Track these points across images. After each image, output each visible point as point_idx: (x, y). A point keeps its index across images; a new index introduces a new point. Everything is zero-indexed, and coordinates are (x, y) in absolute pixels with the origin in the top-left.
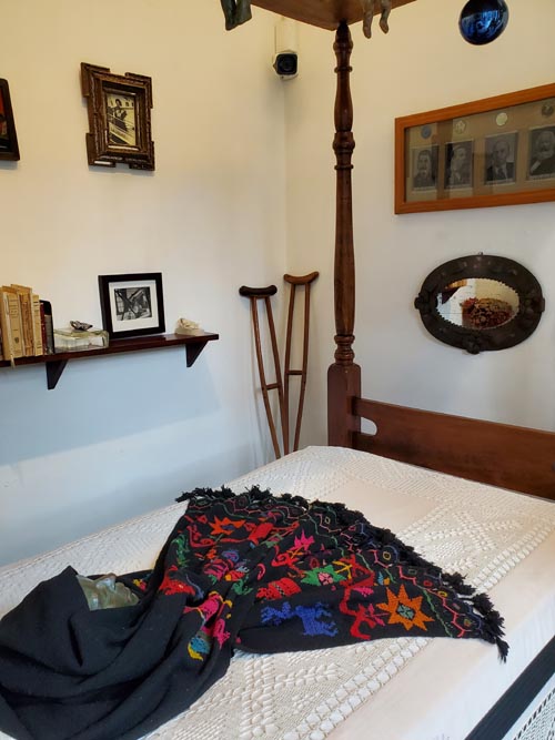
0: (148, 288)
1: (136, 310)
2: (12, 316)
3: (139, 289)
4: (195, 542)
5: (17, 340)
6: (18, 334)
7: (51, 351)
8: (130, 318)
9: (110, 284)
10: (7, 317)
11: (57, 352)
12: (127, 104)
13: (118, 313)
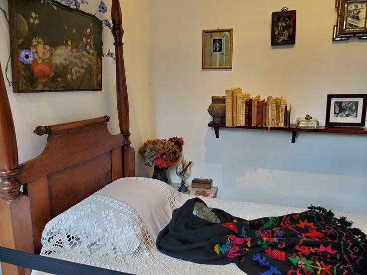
0: (358, 102)
1: (347, 113)
2: (272, 110)
3: (351, 102)
4: (284, 223)
5: (273, 120)
6: (273, 117)
7: (288, 126)
8: (342, 116)
9: (332, 99)
10: (270, 110)
11: (290, 127)
12: (362, 6)
13: (335, 113)
